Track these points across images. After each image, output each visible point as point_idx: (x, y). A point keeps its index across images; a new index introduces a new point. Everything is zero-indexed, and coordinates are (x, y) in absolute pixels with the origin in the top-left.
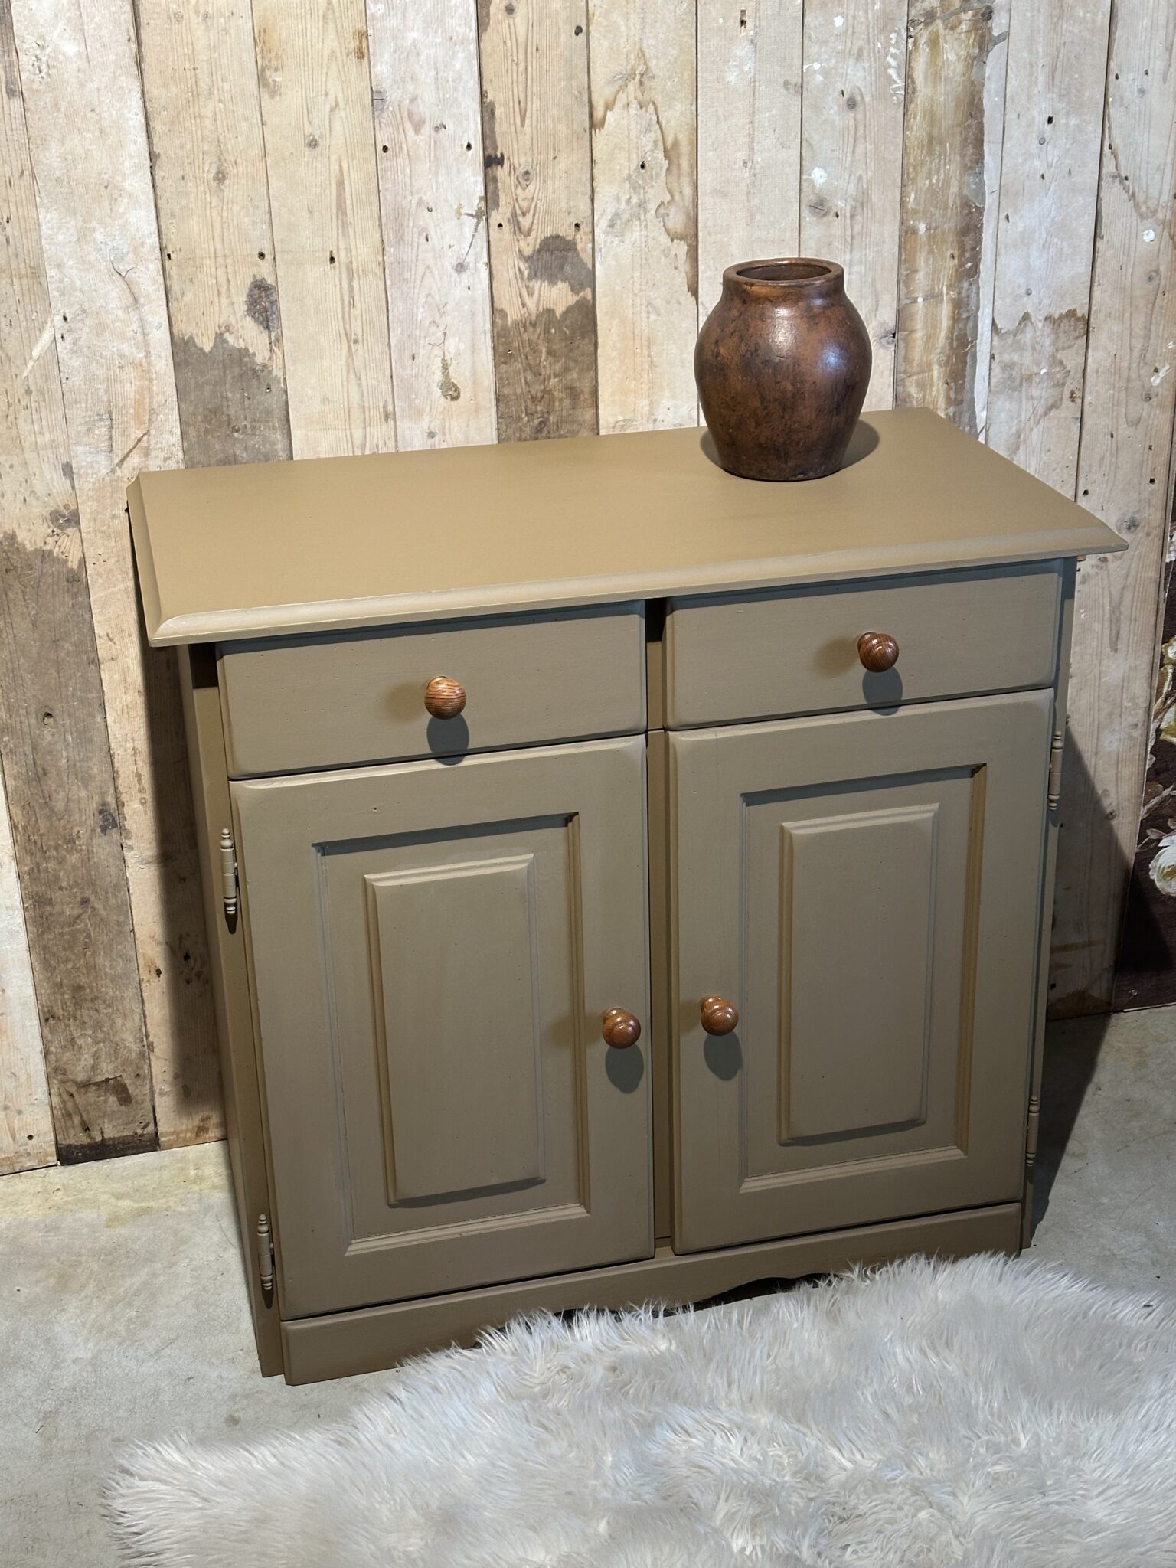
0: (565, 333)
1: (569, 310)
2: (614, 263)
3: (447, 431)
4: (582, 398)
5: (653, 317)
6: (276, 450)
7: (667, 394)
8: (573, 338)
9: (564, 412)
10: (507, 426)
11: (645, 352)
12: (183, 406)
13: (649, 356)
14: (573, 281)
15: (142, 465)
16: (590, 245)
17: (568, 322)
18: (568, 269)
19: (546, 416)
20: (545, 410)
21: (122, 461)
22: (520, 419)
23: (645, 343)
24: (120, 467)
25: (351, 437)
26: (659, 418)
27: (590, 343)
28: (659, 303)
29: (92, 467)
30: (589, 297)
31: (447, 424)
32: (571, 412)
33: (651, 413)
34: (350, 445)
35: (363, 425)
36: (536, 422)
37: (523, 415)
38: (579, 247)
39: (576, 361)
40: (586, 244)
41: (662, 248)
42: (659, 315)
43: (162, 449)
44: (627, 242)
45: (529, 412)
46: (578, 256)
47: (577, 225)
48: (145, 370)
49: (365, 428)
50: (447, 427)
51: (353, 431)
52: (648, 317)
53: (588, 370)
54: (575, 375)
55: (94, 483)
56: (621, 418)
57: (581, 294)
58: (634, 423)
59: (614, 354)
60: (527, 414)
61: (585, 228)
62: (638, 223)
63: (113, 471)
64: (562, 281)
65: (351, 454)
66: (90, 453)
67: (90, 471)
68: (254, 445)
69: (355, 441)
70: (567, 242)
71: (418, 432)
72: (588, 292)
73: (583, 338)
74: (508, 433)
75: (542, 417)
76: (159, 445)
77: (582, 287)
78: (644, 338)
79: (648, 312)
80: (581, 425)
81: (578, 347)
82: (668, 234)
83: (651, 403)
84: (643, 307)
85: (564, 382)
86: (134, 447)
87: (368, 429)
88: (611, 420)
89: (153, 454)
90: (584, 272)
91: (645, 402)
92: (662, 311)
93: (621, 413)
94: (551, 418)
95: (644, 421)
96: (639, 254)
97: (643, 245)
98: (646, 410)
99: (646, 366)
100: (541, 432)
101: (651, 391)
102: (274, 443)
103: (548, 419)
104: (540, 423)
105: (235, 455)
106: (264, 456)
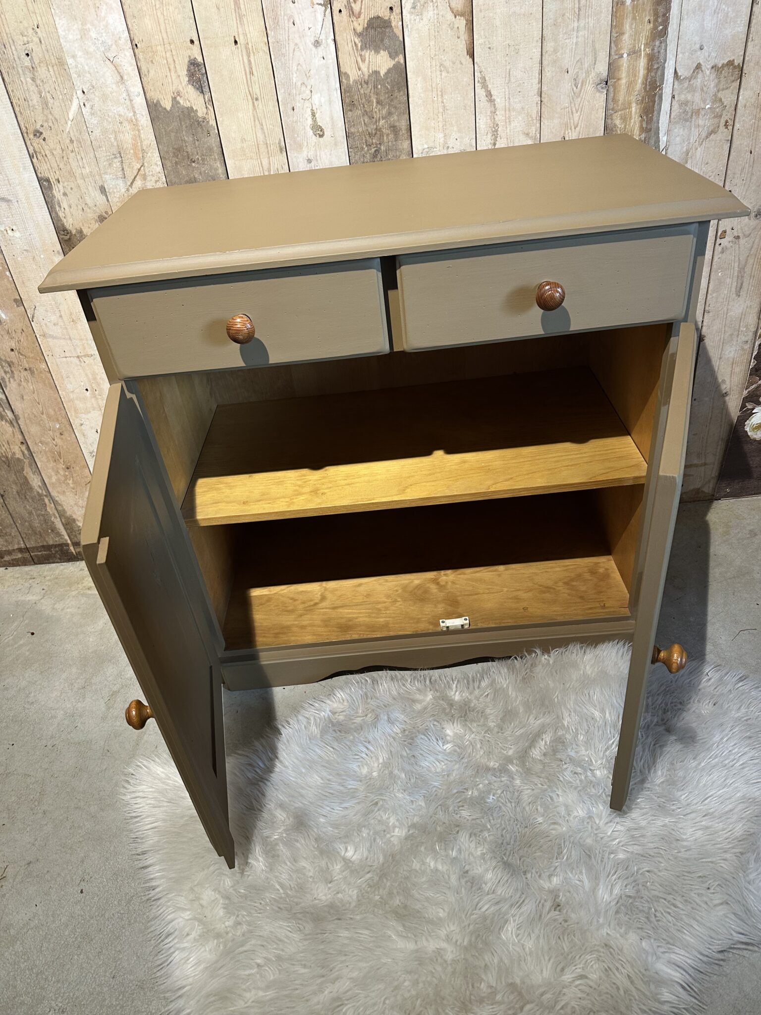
0: (388, 88)
1: (389, 71)
2: (417, 35)
3: (318, 158)
4: (401, 134)
5: (444, 74)
6: (218, 174)
7: (455, 129)
8: (393, 91)
9: (390, 143)
10: (355, 154)
11: (440, 99)
12: (160, 147)
13: (443, 102)
14: (390, 50)
15: (143, 185)
16: (401, 23)
17: (389, 80)
18: (386, 41)
19: (379, 146)
20: (378, 142)
21: (132, 183)
22: (362, 148)
23: (440, 93)
24: (131, 188)
25: (261, 164)
26: (451, 146)
27: (404, 95)
28: (448, 64)
29: (116, 188)
30: (402, 61)
31: (318, 154)
32: (394, 143)
33: (445, 143)
34: (261, 169)
35: (267, 156)
36: (373, 150)
37: (365, 146)
38: (393, 24)
39: (395, 108)
40: (398, 22)
41: (449, 23)
42: (448, 73)
43: (153, 175)
44: (425, 19)
45: (368, 143)
46: (393, 31)
47: (391, 8)
48: (134, 124)
49: (269, 158)
50: (318, 156)
51: (262, 160)
52: (441, 75)
53: (404, 114)
54: (396, 118)
55: (119, 198)
56: (426, 146)
57: (396, 60)
58: (435, 149)
59: (420, 102)
60: (366, 146)
61: (397, 10)
63: (128, 190)
64: (383, 50)
65: (262, 174)
66: (113, 179)
67: (115, 191)
68: (205, 171)
69: (264, 166)
70: (385, 21)
71: (301, 160)
72: (401, 57)
73: (399, 91)
74: (356, 158)
75: (377, 147)
76: (151, 173)
77: (397, 55)
78: (439, 90)
79: (441, 71)
80: (401, 152)
81: (397, 97)
82: (453, 12)
83: (445, 136)
84: (438, 67)
85: (389, 122)
86: (137, 174)
87: (271, 158)
88: (420, 148)
89: (149, 178)
90: (397, 43)
91: (442, 135)
92: (450, 70)
93: (426, 143)
94: (382, 147)
95: (441, 148)
96: (433, 28)
97: (436, 21)
98: (442, 140)
99: (441, 110)
100: (376, 158)
101: (445, 127)
102: (216, 169)
103: (380, 148)
104: (375, 151)
105: (195, 178)
106: (212, 178)
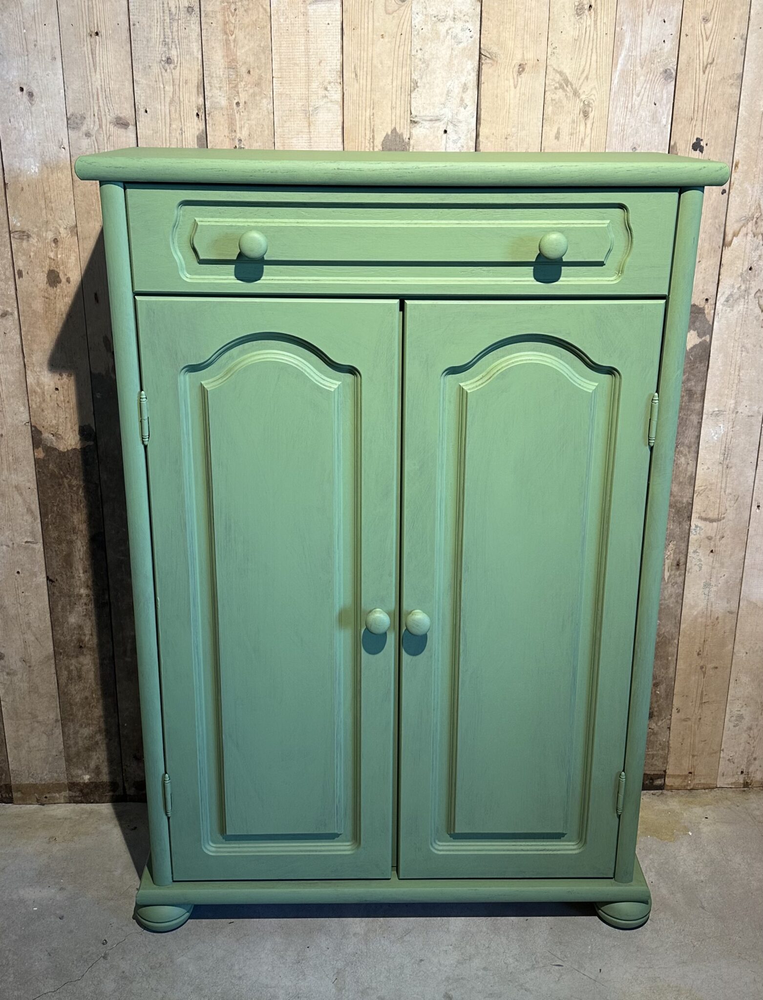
62: (743, 300)
